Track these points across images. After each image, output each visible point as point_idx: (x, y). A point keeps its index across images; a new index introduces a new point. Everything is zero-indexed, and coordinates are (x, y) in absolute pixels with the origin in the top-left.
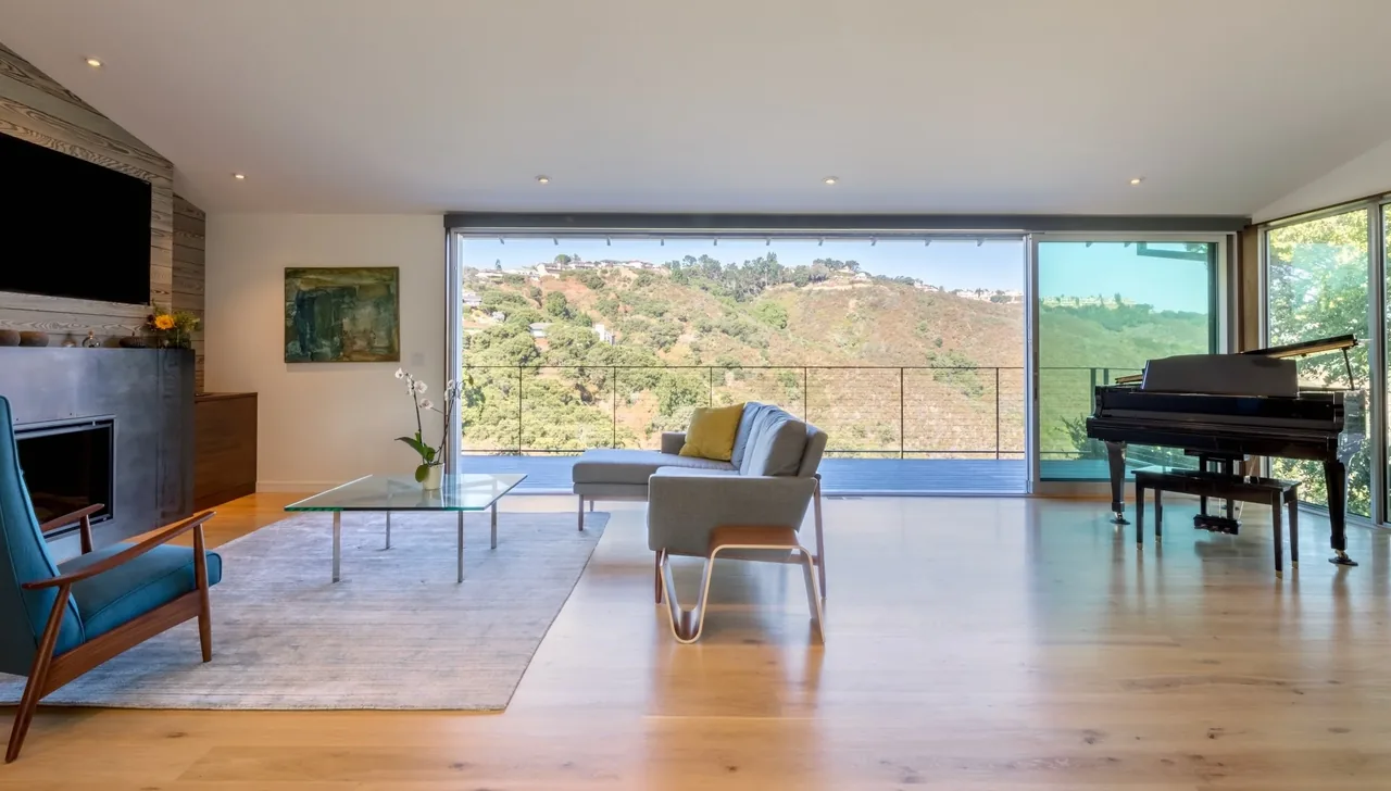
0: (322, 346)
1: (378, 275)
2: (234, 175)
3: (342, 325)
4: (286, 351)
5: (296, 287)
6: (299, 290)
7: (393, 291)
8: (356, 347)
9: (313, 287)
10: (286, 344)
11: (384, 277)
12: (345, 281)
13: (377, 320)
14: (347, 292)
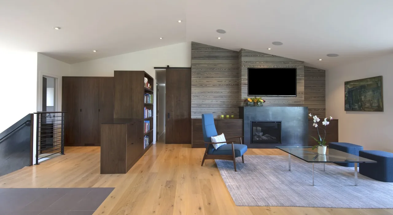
0: (355, 106)
1: (374, 80)
2: (319, 60)
3: (361, 98)
4: (345, 107)
5: (348, 87)
6: (349, 88)
7: (379, 85)
8: (366, 106)
9: (352, 87)
10: (345, 105)
11: (376, 80)
12: (362, 84)
13: (373, 96)
14: (363, 87)
